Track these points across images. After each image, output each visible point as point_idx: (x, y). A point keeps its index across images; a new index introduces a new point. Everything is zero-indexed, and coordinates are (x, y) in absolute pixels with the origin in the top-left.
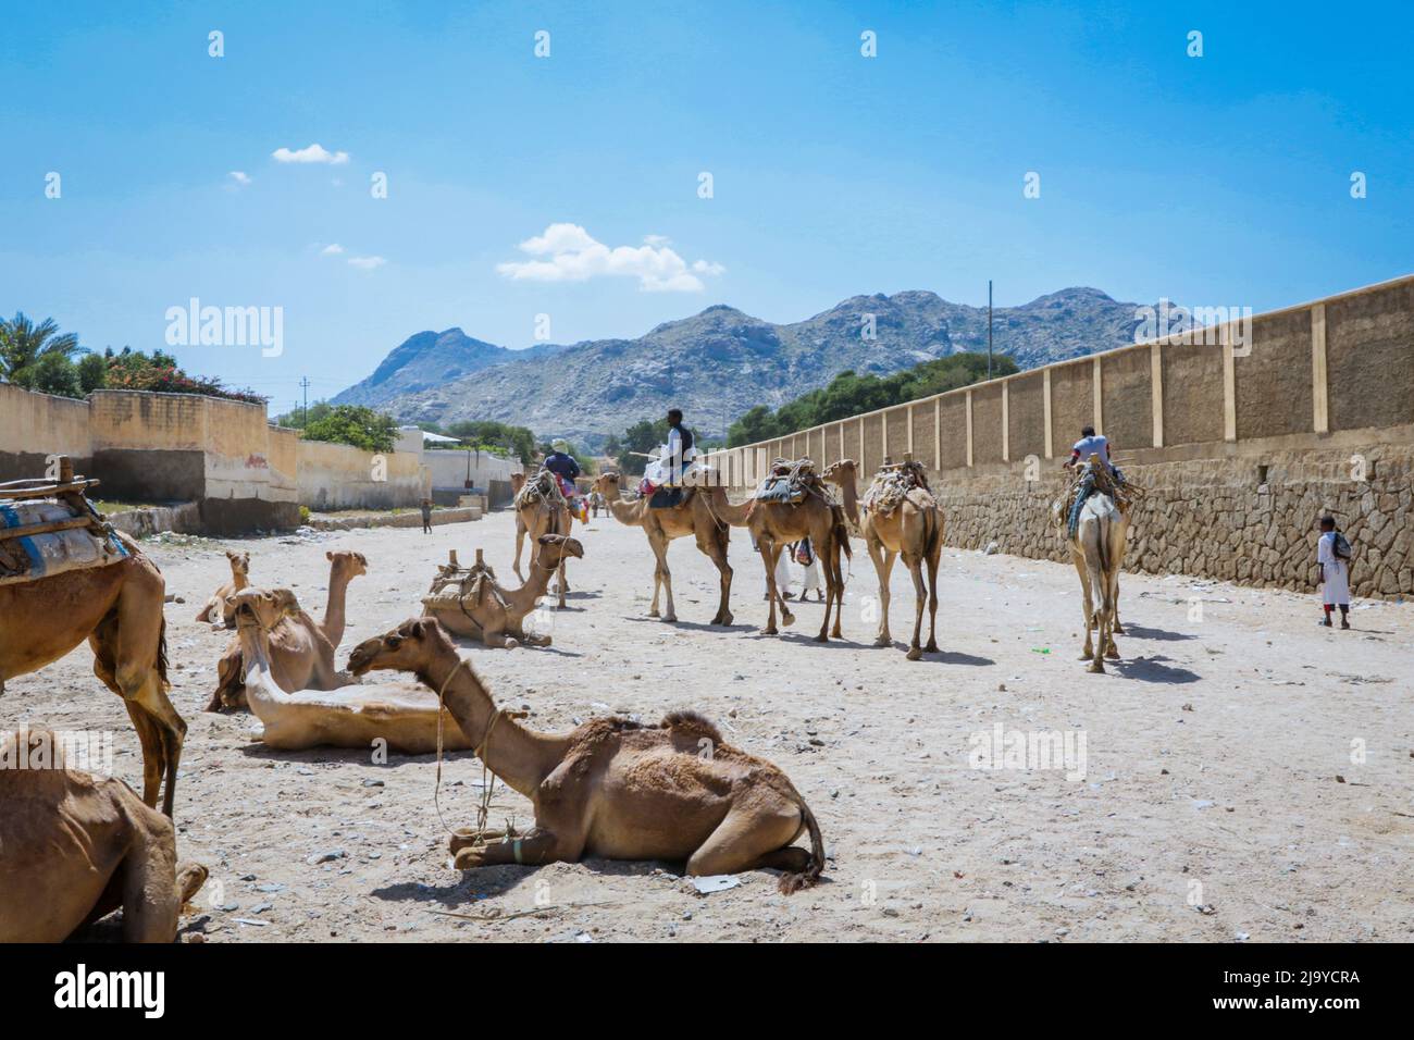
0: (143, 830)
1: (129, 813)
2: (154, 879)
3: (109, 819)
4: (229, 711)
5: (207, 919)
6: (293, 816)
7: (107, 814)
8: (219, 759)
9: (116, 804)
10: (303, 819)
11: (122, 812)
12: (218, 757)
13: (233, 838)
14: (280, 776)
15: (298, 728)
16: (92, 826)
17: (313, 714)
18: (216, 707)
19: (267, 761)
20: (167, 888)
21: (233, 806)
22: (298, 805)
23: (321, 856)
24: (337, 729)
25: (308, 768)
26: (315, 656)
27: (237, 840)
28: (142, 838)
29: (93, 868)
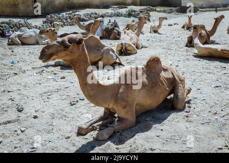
0: (178, 80)
1: (175, 76)
2: (180, 92)
3: (171, 77)
4: (189, 47)
5: (191, 100)
6: (206, 74)
7: (171, 76)
8: (189, 58)
9: (173, 74)
10: (208, 75)
11: (174, 76)
12: (188, 57)
13: (194, 78)
14: (202, 63)
15: (205, 52)
16: (167, 79)
17: (209, 50)
18: (187, 46)
19: (199, 59)
20: (183, 94)
21: (193, 69)
22: (207, 71)
23: (214, 86)
24: (214, 53)
25: (208, 62)
26: (206, 37)
27: (195, 78)
28: (178, 82)
29: (167, 89)
